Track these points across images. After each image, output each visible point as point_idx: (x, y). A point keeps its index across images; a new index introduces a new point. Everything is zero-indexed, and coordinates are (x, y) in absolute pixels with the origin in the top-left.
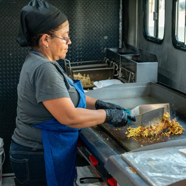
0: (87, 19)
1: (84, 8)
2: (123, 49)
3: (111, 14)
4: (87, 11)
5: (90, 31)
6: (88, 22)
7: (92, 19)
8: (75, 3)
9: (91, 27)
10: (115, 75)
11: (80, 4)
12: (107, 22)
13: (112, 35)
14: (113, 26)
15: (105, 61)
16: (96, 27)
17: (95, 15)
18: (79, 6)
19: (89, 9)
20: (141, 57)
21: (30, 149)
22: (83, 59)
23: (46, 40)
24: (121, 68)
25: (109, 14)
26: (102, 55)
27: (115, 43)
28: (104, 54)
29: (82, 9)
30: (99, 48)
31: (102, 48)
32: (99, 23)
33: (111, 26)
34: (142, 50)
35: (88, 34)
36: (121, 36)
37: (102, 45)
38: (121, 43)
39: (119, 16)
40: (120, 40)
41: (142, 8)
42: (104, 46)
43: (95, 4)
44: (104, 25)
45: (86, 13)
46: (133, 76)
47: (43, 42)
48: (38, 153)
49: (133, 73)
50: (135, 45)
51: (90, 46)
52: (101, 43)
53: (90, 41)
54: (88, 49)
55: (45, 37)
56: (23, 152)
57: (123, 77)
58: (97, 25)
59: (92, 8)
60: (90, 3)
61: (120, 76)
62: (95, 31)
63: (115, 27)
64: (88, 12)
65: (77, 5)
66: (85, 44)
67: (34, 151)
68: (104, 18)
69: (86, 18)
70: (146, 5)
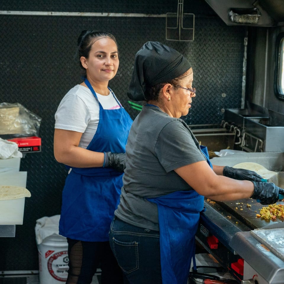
0: (200, 70)
1: (197, 56)
2: (247, 110)
3: (231, 65)
4: (200, 60)
5: (204, 87)
6: (201, 74)
7: (206, 71)
8: (186, 49)
9: (204, 80)
10: (237, 143)
11: (191, 50)
12: (227, 75)
13: (232, 92)
14: (233, 80)
15: (223, 125)
16: (211, 81)
17: (211, 66)
18: (191, 53)
19: (203, 57)
20: (271, 121)
21: (142, 230)
22: (193, 122)
23: (168, 91)
24: (244, 134)
25: (229, 64)
26: (219, 118)
27: (236, 102)
28: (221, 117)
29: (194, 57)
30: (214, 109)
31: (219, 109)
32: (215, 76)
33: (231, 80)
34: (273, 112)
35: (201, 89)
36: (243, 94)
37: (219, 105)
38: (243, 103)
39: (242, 67)
40: (243, 99)
41: (273, 58)
42: (221, 106)
43: (212, 50)
44: (222, 79)
45: (200, 63)
46: (261, 144)
47: (165, 94)
48: (151, 236)
49: (260, 140)
50: (263, 106)
51: (203, 105)
52: (218, 102)
53: (203, 99)
54: (200, 109)
55: (167, 87)
56: (132, 233)
57: (247, 145)
58: (213, 79)
59: (207, 56)
60: (204, 50)
61: (243, 144)
62: (211, 86)
63: (237, 82)
64: (202, 61)
65: (187, 51)
66: (197, 103)
67: (147, 232)
68: (222, 70)
69: (199, 68)
70: (279, 54)
